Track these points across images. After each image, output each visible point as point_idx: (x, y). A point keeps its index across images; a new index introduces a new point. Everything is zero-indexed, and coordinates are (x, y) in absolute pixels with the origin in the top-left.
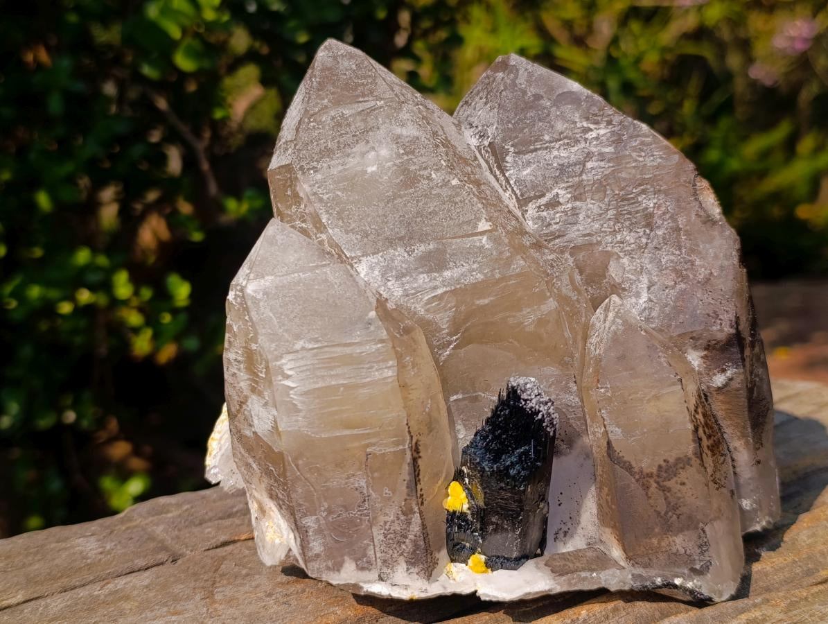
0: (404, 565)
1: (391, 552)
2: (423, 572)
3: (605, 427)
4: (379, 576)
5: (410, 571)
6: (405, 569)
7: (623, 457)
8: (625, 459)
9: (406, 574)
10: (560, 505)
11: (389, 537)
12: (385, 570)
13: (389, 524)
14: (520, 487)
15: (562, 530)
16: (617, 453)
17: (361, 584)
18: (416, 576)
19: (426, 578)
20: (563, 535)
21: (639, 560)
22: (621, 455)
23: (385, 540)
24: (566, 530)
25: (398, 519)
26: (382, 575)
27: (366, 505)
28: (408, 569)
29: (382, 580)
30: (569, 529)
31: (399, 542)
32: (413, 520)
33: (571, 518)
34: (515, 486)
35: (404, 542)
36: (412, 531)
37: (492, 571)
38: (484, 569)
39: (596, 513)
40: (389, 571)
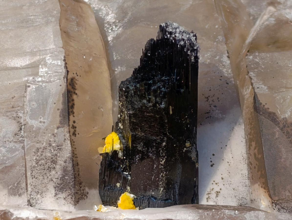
0: (53, 191)
1: (41, 178)
2: (70, 197)
3: (252, 84)
4: (29, 201)
5: (58, 196)
6: (54, 195)
7: (268, 109)
8: (270, 110)
9: (53, 199)
10: (212, 166)
11: (40, 163)
12: (34, 195)
13: (41, 150)
14: (161, 104)
15: (215, 191)
16: (262, 105)
17: (11, 210)
18: (63, 201)
19: (73, 202)
20: (215, 195)
21: (285, 205)
22: (266, 107)
23: (36, 165)
24: (218, 190)
25: (50, 145)
26: (31, 201)
27: (22, 134)
28: (56, 194)
29: (31, 206)
30: (221, 189)
31: (49, 167)
32: (64, 147)
33: (222, 179)
34: (156, 102)
35: (54, 168)
36: (62, 157)
37: (140, 209)
38: (132, 206)
39: (247, 174)
40: (39, 196)
